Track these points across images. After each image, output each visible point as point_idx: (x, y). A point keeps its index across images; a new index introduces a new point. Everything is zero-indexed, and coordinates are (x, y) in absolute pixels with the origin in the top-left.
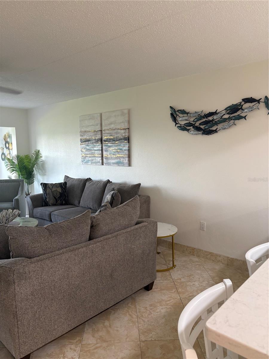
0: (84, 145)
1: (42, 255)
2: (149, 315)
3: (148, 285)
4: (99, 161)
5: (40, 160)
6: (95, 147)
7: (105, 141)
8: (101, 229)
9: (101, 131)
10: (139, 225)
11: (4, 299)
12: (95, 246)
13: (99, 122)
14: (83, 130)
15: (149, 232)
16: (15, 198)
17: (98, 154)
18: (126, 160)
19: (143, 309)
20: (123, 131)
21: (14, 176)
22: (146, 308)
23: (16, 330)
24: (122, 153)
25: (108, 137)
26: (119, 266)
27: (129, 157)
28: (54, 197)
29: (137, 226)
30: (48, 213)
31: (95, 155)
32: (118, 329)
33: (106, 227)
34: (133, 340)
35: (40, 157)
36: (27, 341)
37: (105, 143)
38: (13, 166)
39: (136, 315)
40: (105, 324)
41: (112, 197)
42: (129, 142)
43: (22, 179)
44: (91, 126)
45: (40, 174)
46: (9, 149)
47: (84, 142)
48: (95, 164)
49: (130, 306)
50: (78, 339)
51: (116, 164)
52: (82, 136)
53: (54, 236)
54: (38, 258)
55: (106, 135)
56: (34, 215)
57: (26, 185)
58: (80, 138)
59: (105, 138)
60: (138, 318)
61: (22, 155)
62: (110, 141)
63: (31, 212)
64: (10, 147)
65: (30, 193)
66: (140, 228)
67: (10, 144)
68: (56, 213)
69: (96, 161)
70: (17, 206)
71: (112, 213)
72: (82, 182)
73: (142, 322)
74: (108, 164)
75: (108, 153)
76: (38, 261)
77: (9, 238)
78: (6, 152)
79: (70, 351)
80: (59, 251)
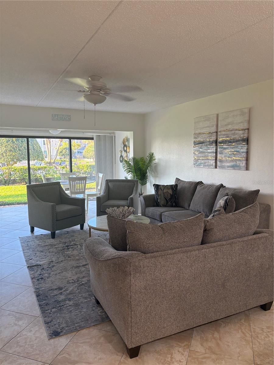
0: (197, 148)
1: (155, 252)
2: (266, 337)
3: (266, 304)
4: (212, 164)
5: (154, 162)
6: (208, 149)
7: (220, 143)
8: (215, 234)
9: (217, 132)
10: (258, 235)
11: (121, 288)
12: (207, 251)
13: (215, 123)
14: (197, 132)
15: (270, 244)
16: (130, 197)
17: (211, 156)
18: (243, 164)
19: (259, 329)
20: (241, 132)
21: (130, 176)
22: (262, 329)
23: (130, 319)
24: (239, 156)
25: (223, 139)
26: (232, 277)
27: (247, 160)
28: (165, 198)
29: (255, 236)
30: (158, 213)
31: (208, 158)
32: (229, 344)
33: (220, 233)
34: (246, 361)
35: (154, 159)
36: (138, 332)
37: (220, 145)
38: (129, 167)
39: (250, 335)
40: (215, 336)
41: (226, 202)
42: (247, 144)
43: (137, 180)
44: (205, 127)
45: (152, 176)
46: (127, 152)
47: (197, 144)
48: (208, 167)
49: (244, 323)
50: (186, 343)
51: (231, 167)
52: (196, 138)
53: (167, 235)
54: (152, 254)
55: (222, 136)
56: (146, 214)
57: (140, 185)
58: (193, 140)
59: (220, 140)
60: (253, 338)
61: (138, 157)
62: (225, 143)
63: (144, 210)
64: (128, 151)
65: (143, 193)
66: (259, 238)
67: (128, 148)
68: (166, 213)
69: (209, 164)
70: (132, 204)
71: (227, 218)
72: (193, 185)
73: (258, 344)
74: (221, 167)
75: (223, 156)
76: (152, 257)
77: (128, 232)
78: (124, 154)
79: (178, 354)
80: (171, 250)
